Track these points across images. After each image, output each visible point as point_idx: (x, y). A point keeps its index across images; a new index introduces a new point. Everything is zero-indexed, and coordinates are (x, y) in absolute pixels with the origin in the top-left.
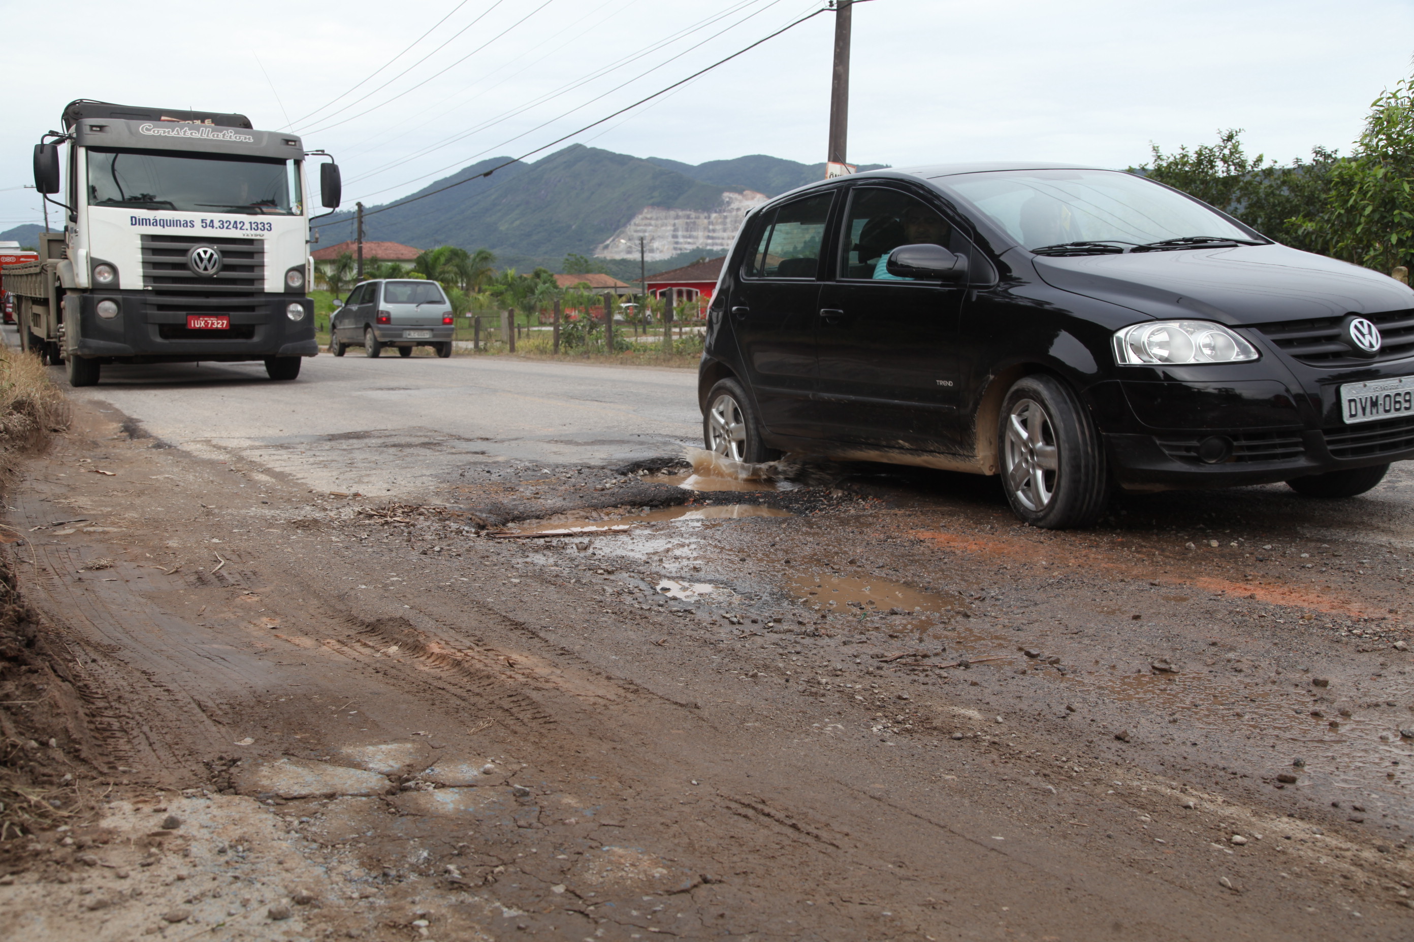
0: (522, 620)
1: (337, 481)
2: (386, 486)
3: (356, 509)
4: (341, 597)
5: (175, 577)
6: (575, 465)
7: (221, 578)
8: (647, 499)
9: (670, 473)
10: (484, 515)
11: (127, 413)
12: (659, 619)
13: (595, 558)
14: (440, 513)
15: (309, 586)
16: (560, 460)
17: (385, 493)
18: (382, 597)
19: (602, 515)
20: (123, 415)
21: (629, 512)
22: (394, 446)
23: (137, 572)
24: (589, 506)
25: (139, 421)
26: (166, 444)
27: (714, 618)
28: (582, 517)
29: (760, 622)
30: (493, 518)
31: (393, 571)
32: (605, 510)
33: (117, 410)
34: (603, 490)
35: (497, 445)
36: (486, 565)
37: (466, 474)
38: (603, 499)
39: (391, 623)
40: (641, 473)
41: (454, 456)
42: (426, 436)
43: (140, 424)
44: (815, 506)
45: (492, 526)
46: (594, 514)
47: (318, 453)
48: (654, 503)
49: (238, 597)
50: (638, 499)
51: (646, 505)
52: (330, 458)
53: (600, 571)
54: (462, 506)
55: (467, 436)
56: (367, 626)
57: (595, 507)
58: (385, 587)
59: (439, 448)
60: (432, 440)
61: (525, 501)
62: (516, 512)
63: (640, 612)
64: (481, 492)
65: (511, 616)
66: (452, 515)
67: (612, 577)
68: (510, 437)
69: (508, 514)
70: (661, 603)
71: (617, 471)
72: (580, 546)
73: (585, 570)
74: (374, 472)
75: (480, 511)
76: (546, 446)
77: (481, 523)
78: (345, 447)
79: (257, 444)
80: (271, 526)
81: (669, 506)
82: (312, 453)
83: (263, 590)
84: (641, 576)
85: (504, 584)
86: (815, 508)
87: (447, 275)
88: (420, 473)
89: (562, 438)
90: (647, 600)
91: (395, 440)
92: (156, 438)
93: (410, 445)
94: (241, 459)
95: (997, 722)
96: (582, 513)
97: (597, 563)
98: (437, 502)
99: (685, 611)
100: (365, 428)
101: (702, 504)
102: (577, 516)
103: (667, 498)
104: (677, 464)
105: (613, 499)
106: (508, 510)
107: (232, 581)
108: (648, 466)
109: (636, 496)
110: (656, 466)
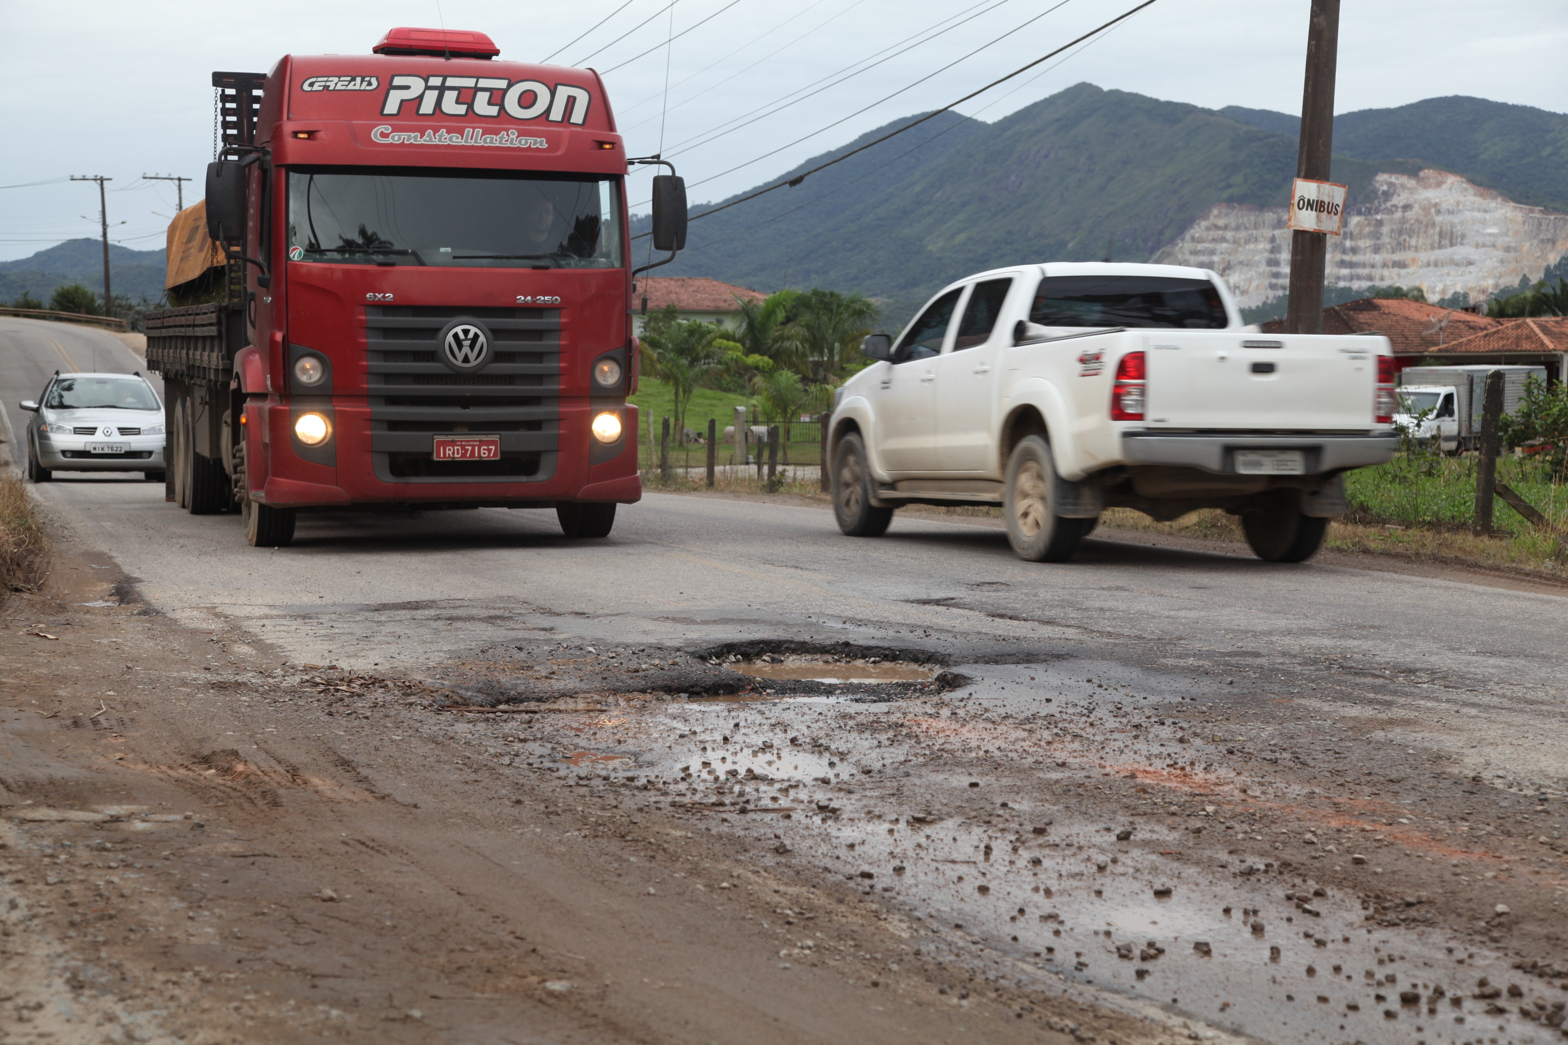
1: (328, 654)
2: (380, 660)
4: (201, 739)
5: (52, 720)
7: (95, 722)
8: (688, 685)
9: (773, 660)
10: (469, 694)
11: (126, 569)
14: (410, 687)
15: (179, 731)
17: (370, 667)
20: (121, 572)
21: (657, 699)
22: (449, 618)
23: (17, 715)
24: (609, 689)
25: (138, 580)
26: (154, 610)
30: (480, 698)
32: (629, 695)
33: (117, 566)
34: (637, 671)
35: (582, 621)
37: (492, 650)
38: (630, 682)
40: (732, 658)
41: (507, 632)
42: (505, 609)
43: (137, 585)
47: (341, 625)
48: (695, 689)
49: (105, 738)
50: (676, 684)
52: (348, 631)
53: (511, 739)
54: (446, 682)
55: (560, 610)
56: (203, 758)
57: (616, 692)
59: (503, 623)
60: (507, 614)
61: (532, 681)
62: (512, 693)
64: (486, 670)
65: (347, 757)
66: (425, 690)
68: (614, 613)
69: (502, 694)
71: (697, 653)
74: (385, 646)
75: (468, 689)
78: (383, 619)
79: (274, 612)
80: (185, 685)
82: (332, 624)
83: (132, 734)
88: (436, 649)
91: (458, 612)
92: (148, 603)
93: (469, 619)
94: (236, 628)
96: (596, 697)
98: (419, 676)
101: (761, 693)
102: (589, 700)
103: (714, 684)
104: (788, 649)
105: (644, 683)
106: (502, 690)
107: (105, 724)
108: (743, 649)
109: (673, 680)
110: (756, 650)
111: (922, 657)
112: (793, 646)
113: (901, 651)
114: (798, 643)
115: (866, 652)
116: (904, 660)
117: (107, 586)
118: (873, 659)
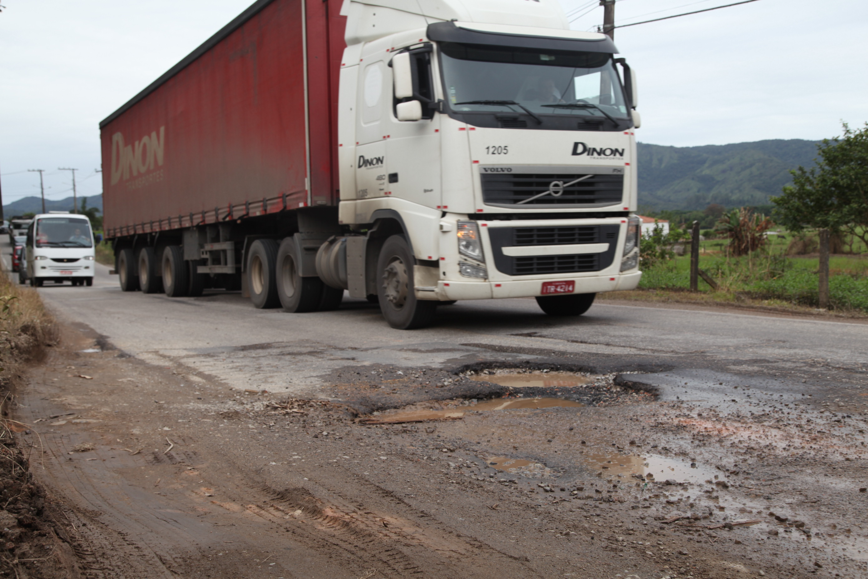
0: (391, 490)
1: (250, 381)
2: (285, 384)
3: (266, 403)
4: (258, 472)
5: (138, 457)
6: (421, 368)
7: (171, 457)
8: (475, 394)
9: (490, 373)
10: (357, 406)
11: (99, 331)
12: (491, 488)
13: (441, 439)
14: (325, 405)
15: (234, 463)
16: (410, 364)
17: (284, 390)
18: (288, 472)
19: (443, 406)
20: (96, 333)
21: (462, 403)
22: (289, 354)
23: (111, 453)
24: (432, 399)
25: (107, 337)
26: (127, 355)
27: (532, 487)
28: (427, 407)
29: (566, 489)
30: (363, 408)
31: (294, 451)
32: (445, 402)
33: (92, 329)
34: (442, 387)
35: (363, 353)
36: (361, 446)
37: (342, 375)
38: (442, 393)
39: (296, 492)
40: (469, 373)
41: (333, 362)
42: (311, 347)
43: (108, 339)
44: (600, 398)
45: (362, 414)
46: (437, 405)
47: (235, 360)
48: (480, 396)
49: (183, 471)
50: (468, 393)
51: (475, 398)
52: (243, 364)
53: (445, 450)
54: (340, 400)
55: (341, 346)
56: (278, 495)
57: (437, 400)
58: (289, 463)
59: (322, 356)
60: (316, 350)
61: (386, 395)
62: (379, 404)
63: (477, 482)
64: (354, 389)
65: (382, 486)
66: (334, 407)
67: (453, 454)
68: (372, 347)
69: (374, 405)
70: (492, 475)
71: (451, 372)
72: (428, 430)
73: (433, 449)
74: (276, 374)
75: (354, 403)
76: (398, 353)
77: (355, 412)
78: (254, 355)
79: (191, 353)
80: (205, 417)
81: (491, 398)
82: (230, 360)
83: (200, 466)
84: (475, 453)
85: (375, 460)
86: (600, 399)
88: (309, 375)
89: (410, 347)
90: (481, 473)
91: (290, 350)
92: (120, 350)
93: (300, 354)
94: (180, 365)
95: (760, 575)
96: (428, 404)
97: (442, 443)
98: (322, 397)
99: (510, 481)
100: (268, 341)
101: (515, 396)
102: (424, 406)
103: (489, 393)
104: (496, 366)
105: (450, 394)
106: (373, 403)
107: (179, 459)
108: (474, 368)
109: (466, 391)
110: (480, 368)
111: (575, 368)
112: (498, 364)
113: (560, 365)
114: (500, 363)
115: (540, 366)
116: (564, 370)
117: (91, 341)
118: (545, 370)
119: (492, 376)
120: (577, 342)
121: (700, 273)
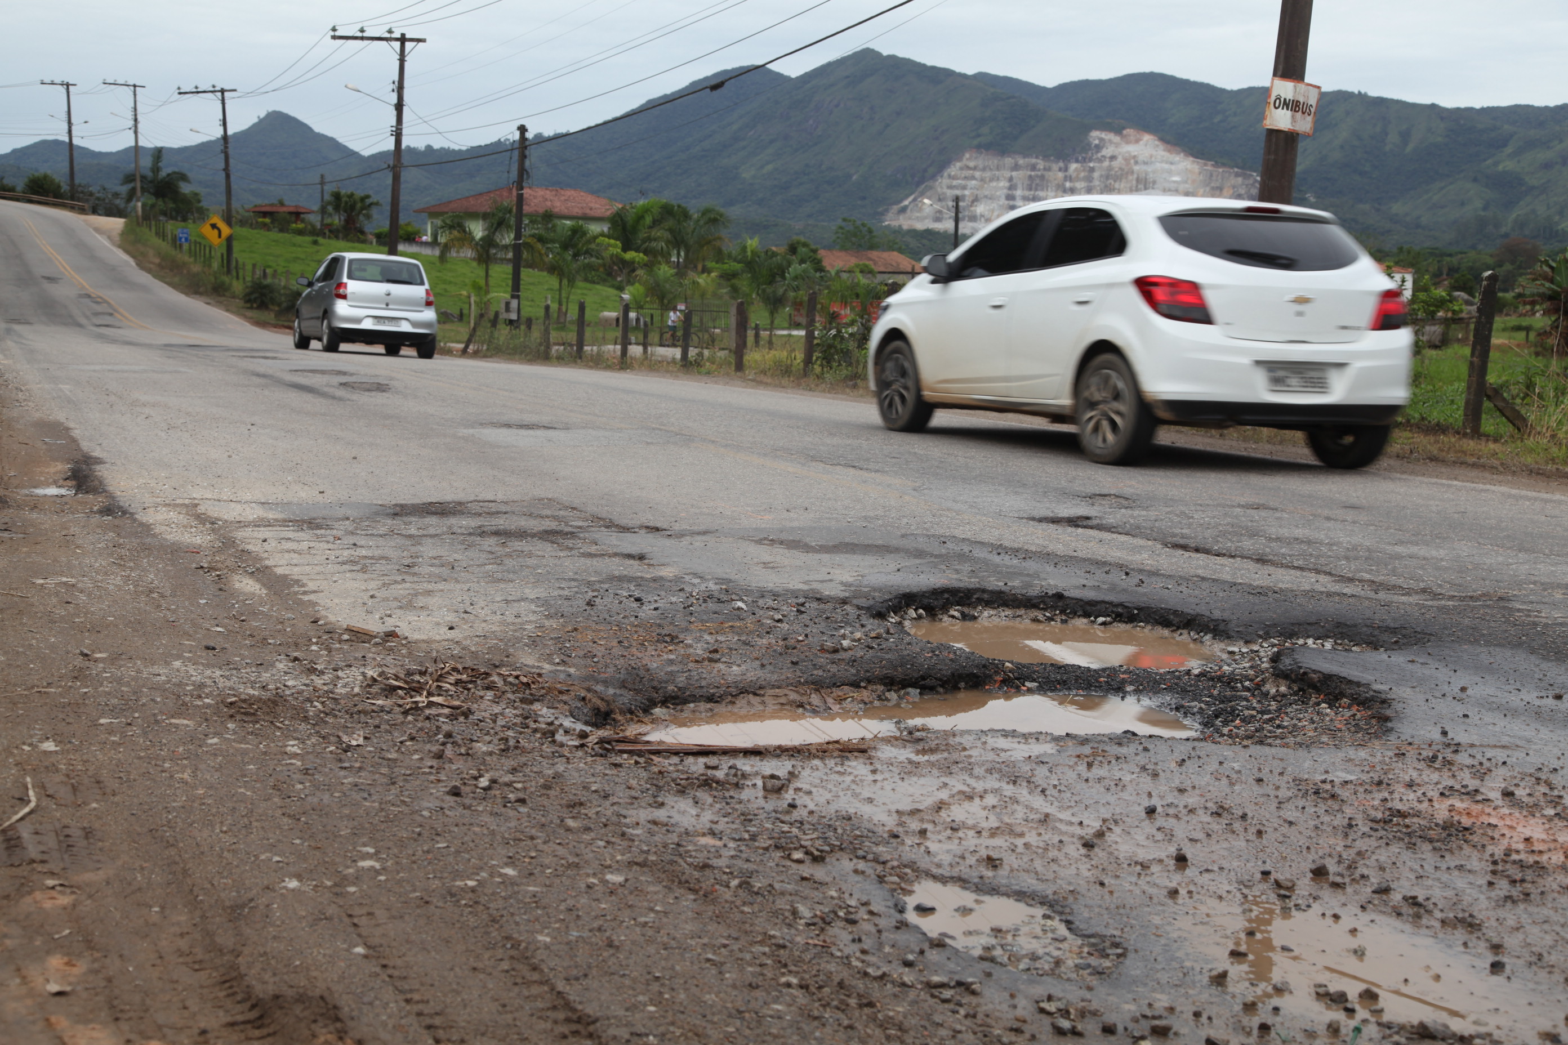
0: (591, 1009)
1: (370, 602)
2: (451, 618)
3: (370, 673)
4: (236, 912)
6: (795, 594)
7: (13, 843)
8: (916, 675)
9: (965, 617)
10: (611, 691)
11: (85, 445)
12: (899, 1009)
13: (796, 815)
14: (527, 685)
15: (185, 872)
16: (771, 581)
17: (444, 633)
18: (321, 918)
19: (830, 701)
20: (78, 448)
21: (880, 699)
22: (497, 533)
24: (806, 682)
25: (99, 461)
26: (120, 508)
27: (1020, 1012)
28: (791, 703)
29: (1120, 1028)
30: (626, 698)
31: (372, 840)
32: (837, 692)
33: (74, 440)
34: (836, 651)
35: (668, 542)
36: (568, 830)
37: (598, 600)
38: (834, 669)
39: (298, 1009)
40: (911, 613)
41: (588, 561)
42: (555, 518)
43: (98, 467)
44: (1233, 709)
45: (622, 712)
46: (815, 699)
47: (361, 542)
48: (928, 682)
49: (30, 893)
50: (899, 673)
51: (914, 685)
52: (377, 553)
53: (797, 855)
54: (572, 670)
55: (624, 522)
56: (253, 1007)
57: (818, 686)
58: (342, 881)
59: (570, 543)
60: (563, 527)
61: (691, 665)
63: (860, 985)
64: (615, 643)
65: (573, 992)
66: (550, 690)
67: (819, 872)
68: (696, 528)
70: (911, 957)
71: (868, 609)
72: (770, 783)
73: (766, 849)
74: (441, 586)
75: (605, 683)
76: (754, 550)
77: (603, 706)
78: (413, 531)
79: (271, 515)
80: (182, 709)
81: (956, 688)
82: (352, 539)
83: (88, 877)
84: (879, 868)
85: (589, 887)
86: (1233, 714)
87: (654, 244)
88: (519, 595)
89: (784, 536)
90: (881, 945)
91: (501, 523)
92: (111, 497)
93: (522, 534)
94: (228, 543)
96: (793, 696)
97: (795, 830)
98: (529, 659)
99: (960, 984)
100: (461, 497)
101: (1018, 688)
102: (783, 700)
103: (953, 674)
104: (980, 601)
105: (853, 671)
106: (655, 683)
107: (33, 851)
108: (926, 601)
109: (895, 668)
110: (941, 602)
111: (1176, 620)
112: (986, 596)
113: (1140, 609)
114: (992, 592)
115: (1088, 608)
116: (1147, 622)
117: (63, 467)
118: (1101, 619)
119: (969, 624)
120: (1185, 547)
121: (1489, 393)
